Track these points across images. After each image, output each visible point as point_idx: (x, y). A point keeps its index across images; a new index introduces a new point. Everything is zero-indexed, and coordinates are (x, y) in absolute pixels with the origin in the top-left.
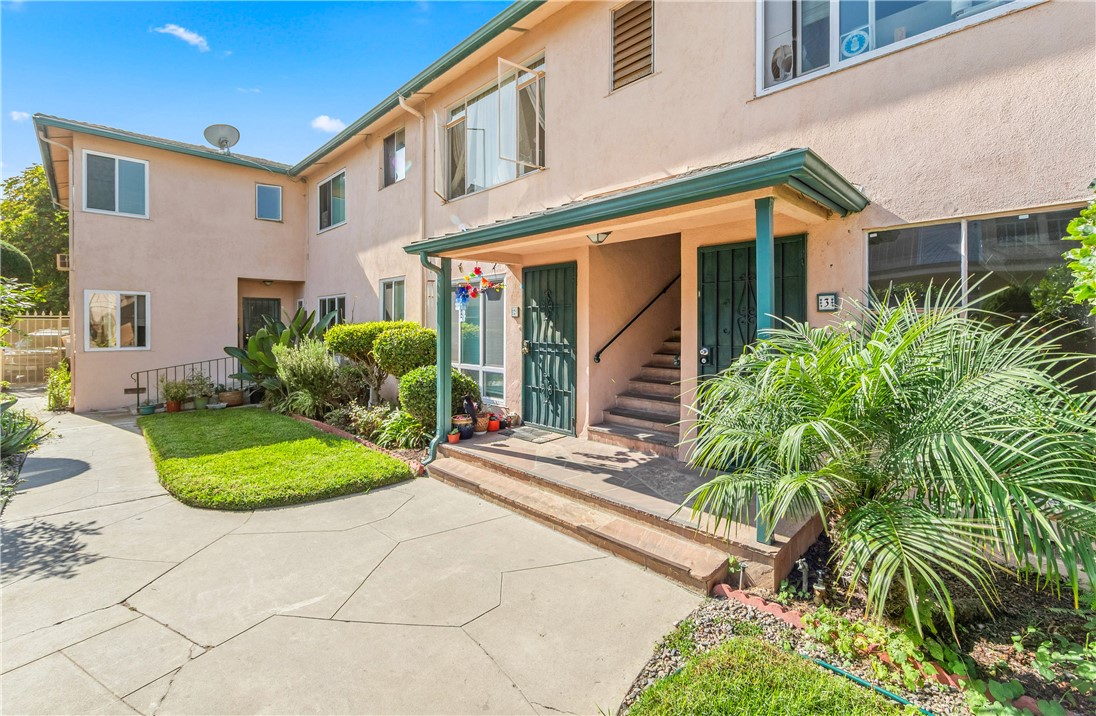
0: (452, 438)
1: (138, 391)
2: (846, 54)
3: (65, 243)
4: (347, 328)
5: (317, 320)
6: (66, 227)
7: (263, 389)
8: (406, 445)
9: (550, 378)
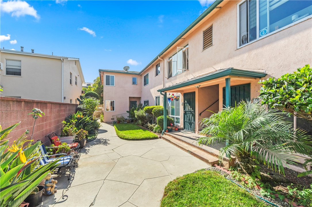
0: (167, 131)
1: (113, 119)
2: (261, 35)
3: (103, 91)
4: (148, 107)
5: (143, 105)
6: (103, 88)
7: (133, 120)
8: (158, 132)
9: (189, 119)
